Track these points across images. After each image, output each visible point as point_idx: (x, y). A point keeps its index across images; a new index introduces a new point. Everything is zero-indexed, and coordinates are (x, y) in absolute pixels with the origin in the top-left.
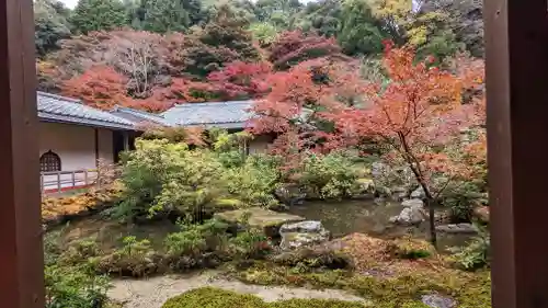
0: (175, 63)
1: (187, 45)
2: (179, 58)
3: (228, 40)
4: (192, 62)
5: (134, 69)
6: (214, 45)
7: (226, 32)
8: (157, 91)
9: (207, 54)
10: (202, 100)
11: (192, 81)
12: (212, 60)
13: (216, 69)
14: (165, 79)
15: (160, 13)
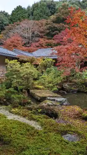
0: (41, 32)
1: (47, 24)
2: (43, 30)
3: (63, 21)
4: (48, 31)
5: (26, 35)
6: (58, 23)
7: (63, 17)
8: (34, 44)
9: (54, 27)
10: (50, 47)
11: (47, 39)
12: (57, 30)
13: (58, 34)
14: (37, 39)
15: (39, 12)
